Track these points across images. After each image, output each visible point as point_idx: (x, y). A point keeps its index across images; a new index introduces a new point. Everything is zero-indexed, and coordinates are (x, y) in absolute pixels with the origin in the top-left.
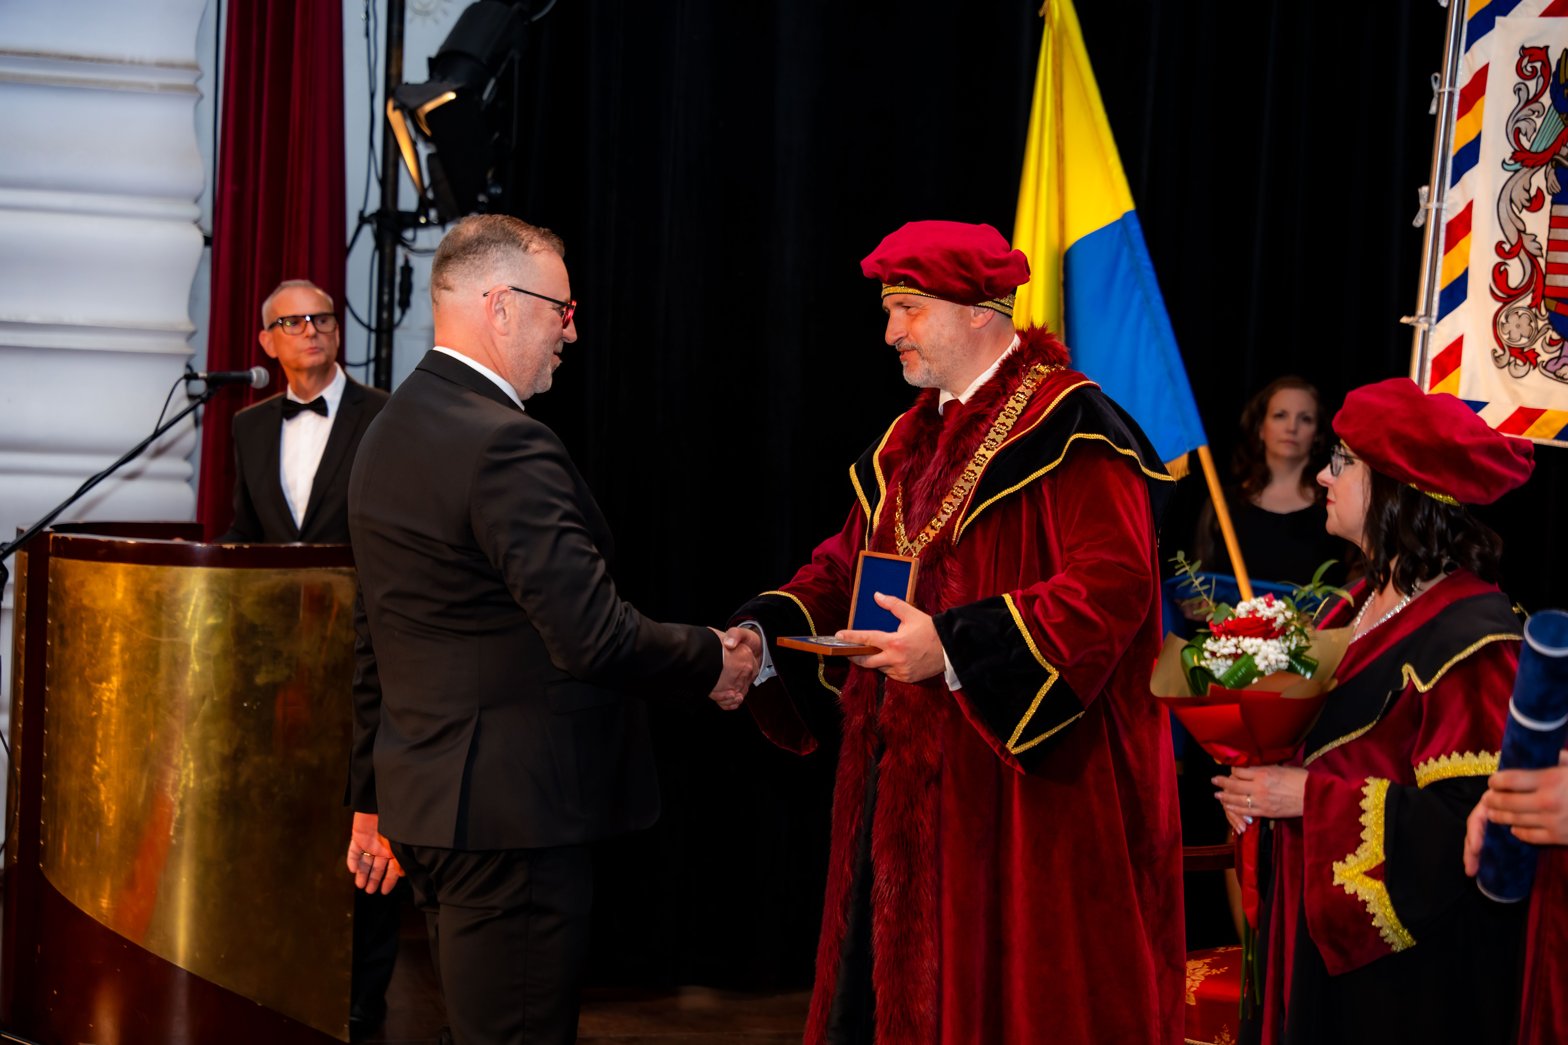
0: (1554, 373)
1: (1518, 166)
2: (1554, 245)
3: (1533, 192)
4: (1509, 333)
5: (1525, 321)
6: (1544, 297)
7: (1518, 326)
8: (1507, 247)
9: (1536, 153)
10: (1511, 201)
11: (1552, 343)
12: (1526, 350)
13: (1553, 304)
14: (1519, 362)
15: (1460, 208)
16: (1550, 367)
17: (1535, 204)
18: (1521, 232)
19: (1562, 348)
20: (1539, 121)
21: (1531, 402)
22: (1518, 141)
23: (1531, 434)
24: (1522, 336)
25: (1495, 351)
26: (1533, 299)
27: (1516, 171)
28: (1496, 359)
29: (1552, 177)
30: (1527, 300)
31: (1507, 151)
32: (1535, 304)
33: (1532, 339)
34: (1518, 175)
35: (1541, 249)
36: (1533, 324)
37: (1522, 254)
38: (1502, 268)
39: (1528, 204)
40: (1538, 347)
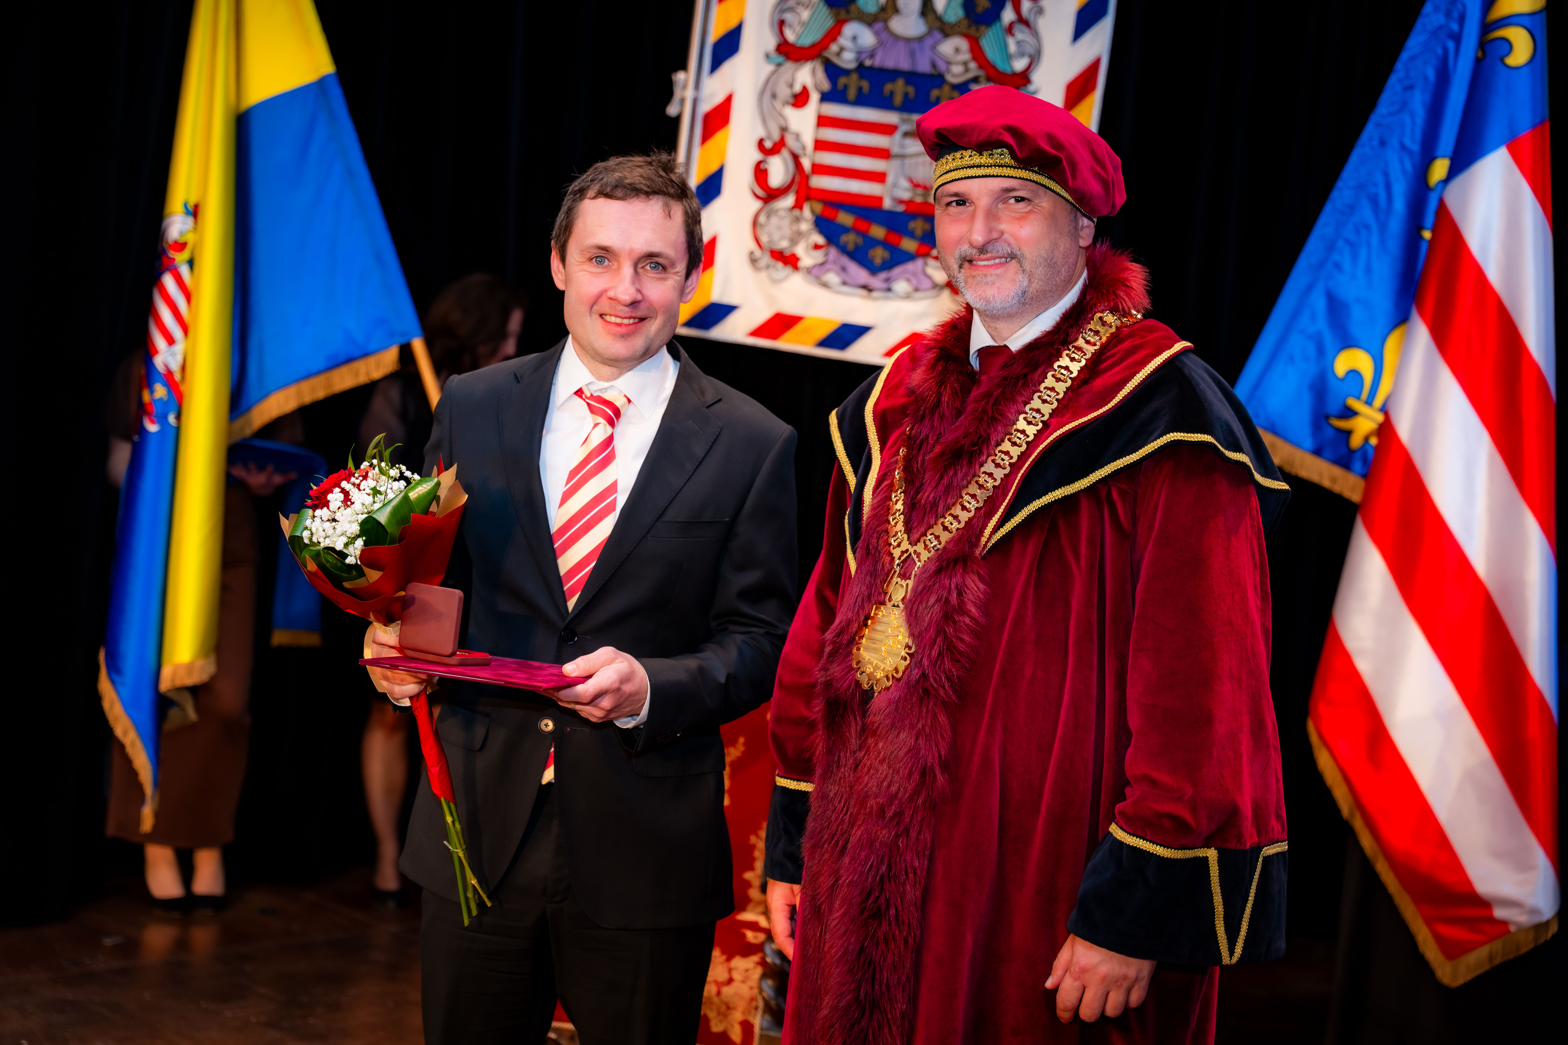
0: (818, 278)
1: (781, 59)
2: (821, 145)
3: (798, 88)
4: (770, 235)
5: (786, 223)
6: (808, 198)
7: (779, 228)
8: (768, 144)
9: (802, 48)
10: (774, 96)
11: (817, 247)
12: (787, 253)
13: (819, 207)
14: (780, 265)
15: (719, 99)
16: (814, 271)
17: (800, 100)
18: (784, 130)
19: (826, 255)
20: (805, 14)
21: (789, 308)
22: (781, 32)
23: (789, 341)
24: (782, 238)
25: (752, 253)
26: (797, 201)
27: (779, 65)
28: (753, 261)
29: (821, 75)
30: (789, 200)
31: (771, 42)
32: (798, 205)
33: (794, 242)
34: (782, 69)
35: (804, 148)
36: (795, 228)
37: (785, 152)
38: (762, 166)
39: (791, 100)
40: (800, 250)
